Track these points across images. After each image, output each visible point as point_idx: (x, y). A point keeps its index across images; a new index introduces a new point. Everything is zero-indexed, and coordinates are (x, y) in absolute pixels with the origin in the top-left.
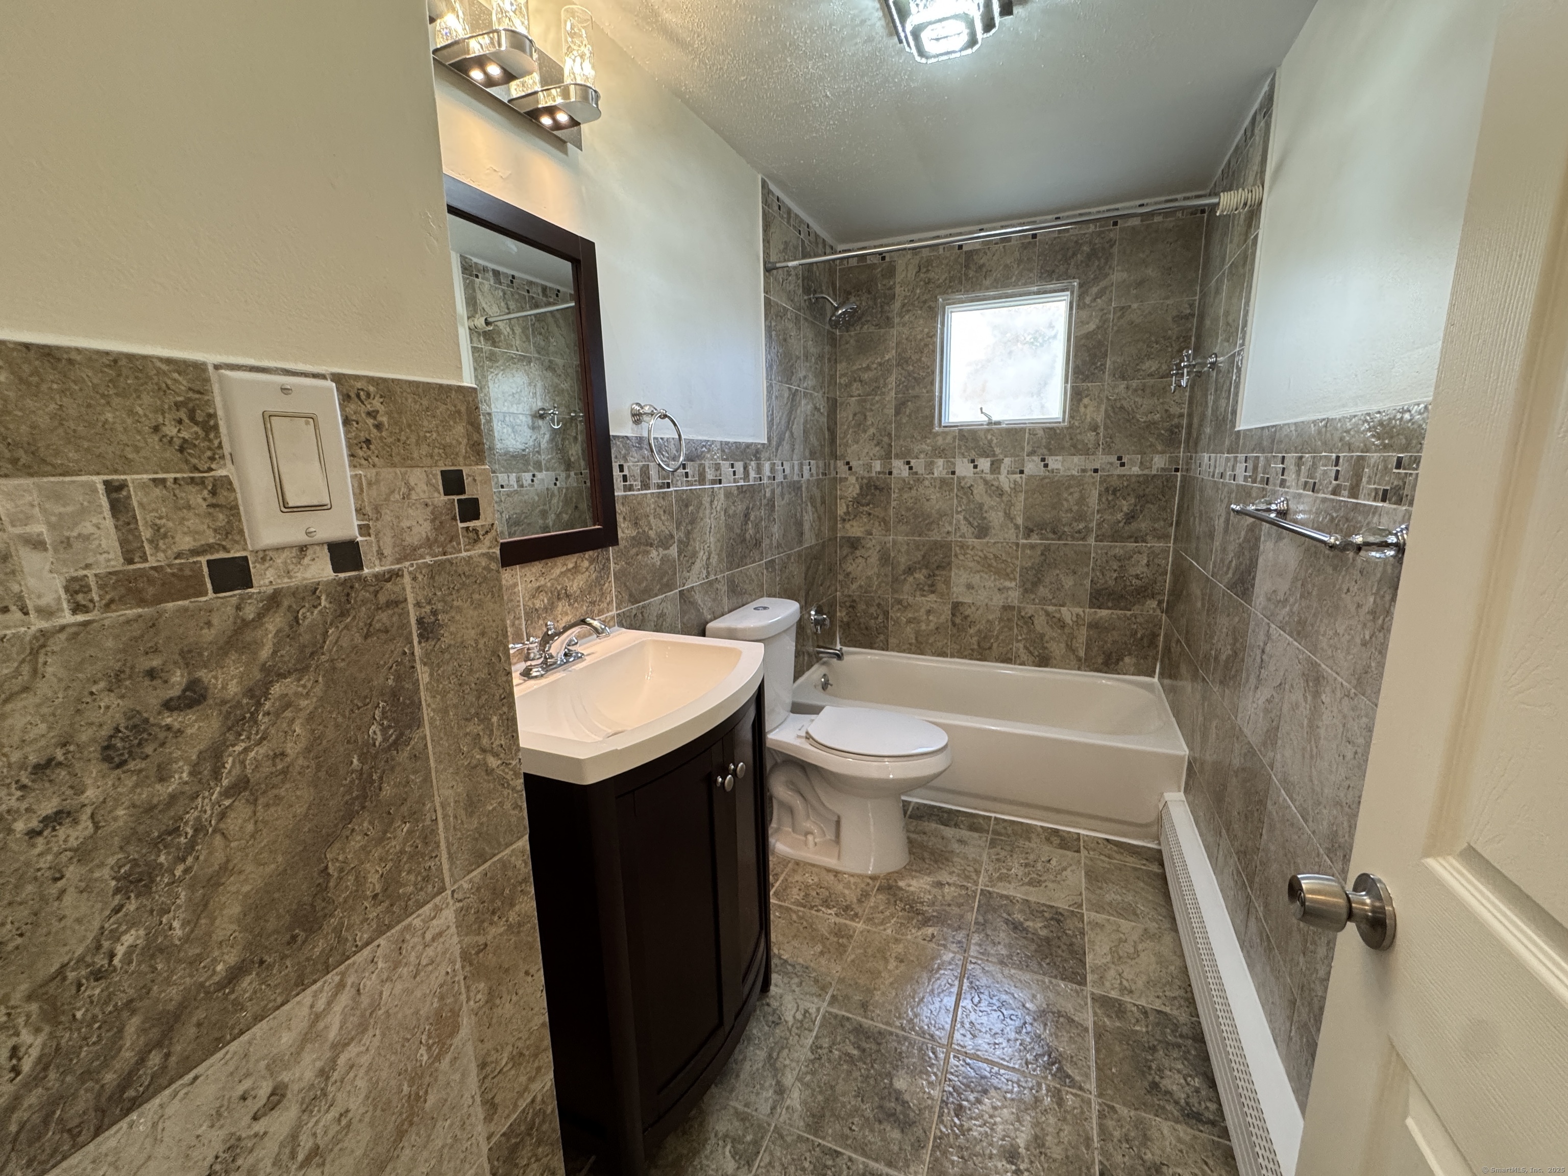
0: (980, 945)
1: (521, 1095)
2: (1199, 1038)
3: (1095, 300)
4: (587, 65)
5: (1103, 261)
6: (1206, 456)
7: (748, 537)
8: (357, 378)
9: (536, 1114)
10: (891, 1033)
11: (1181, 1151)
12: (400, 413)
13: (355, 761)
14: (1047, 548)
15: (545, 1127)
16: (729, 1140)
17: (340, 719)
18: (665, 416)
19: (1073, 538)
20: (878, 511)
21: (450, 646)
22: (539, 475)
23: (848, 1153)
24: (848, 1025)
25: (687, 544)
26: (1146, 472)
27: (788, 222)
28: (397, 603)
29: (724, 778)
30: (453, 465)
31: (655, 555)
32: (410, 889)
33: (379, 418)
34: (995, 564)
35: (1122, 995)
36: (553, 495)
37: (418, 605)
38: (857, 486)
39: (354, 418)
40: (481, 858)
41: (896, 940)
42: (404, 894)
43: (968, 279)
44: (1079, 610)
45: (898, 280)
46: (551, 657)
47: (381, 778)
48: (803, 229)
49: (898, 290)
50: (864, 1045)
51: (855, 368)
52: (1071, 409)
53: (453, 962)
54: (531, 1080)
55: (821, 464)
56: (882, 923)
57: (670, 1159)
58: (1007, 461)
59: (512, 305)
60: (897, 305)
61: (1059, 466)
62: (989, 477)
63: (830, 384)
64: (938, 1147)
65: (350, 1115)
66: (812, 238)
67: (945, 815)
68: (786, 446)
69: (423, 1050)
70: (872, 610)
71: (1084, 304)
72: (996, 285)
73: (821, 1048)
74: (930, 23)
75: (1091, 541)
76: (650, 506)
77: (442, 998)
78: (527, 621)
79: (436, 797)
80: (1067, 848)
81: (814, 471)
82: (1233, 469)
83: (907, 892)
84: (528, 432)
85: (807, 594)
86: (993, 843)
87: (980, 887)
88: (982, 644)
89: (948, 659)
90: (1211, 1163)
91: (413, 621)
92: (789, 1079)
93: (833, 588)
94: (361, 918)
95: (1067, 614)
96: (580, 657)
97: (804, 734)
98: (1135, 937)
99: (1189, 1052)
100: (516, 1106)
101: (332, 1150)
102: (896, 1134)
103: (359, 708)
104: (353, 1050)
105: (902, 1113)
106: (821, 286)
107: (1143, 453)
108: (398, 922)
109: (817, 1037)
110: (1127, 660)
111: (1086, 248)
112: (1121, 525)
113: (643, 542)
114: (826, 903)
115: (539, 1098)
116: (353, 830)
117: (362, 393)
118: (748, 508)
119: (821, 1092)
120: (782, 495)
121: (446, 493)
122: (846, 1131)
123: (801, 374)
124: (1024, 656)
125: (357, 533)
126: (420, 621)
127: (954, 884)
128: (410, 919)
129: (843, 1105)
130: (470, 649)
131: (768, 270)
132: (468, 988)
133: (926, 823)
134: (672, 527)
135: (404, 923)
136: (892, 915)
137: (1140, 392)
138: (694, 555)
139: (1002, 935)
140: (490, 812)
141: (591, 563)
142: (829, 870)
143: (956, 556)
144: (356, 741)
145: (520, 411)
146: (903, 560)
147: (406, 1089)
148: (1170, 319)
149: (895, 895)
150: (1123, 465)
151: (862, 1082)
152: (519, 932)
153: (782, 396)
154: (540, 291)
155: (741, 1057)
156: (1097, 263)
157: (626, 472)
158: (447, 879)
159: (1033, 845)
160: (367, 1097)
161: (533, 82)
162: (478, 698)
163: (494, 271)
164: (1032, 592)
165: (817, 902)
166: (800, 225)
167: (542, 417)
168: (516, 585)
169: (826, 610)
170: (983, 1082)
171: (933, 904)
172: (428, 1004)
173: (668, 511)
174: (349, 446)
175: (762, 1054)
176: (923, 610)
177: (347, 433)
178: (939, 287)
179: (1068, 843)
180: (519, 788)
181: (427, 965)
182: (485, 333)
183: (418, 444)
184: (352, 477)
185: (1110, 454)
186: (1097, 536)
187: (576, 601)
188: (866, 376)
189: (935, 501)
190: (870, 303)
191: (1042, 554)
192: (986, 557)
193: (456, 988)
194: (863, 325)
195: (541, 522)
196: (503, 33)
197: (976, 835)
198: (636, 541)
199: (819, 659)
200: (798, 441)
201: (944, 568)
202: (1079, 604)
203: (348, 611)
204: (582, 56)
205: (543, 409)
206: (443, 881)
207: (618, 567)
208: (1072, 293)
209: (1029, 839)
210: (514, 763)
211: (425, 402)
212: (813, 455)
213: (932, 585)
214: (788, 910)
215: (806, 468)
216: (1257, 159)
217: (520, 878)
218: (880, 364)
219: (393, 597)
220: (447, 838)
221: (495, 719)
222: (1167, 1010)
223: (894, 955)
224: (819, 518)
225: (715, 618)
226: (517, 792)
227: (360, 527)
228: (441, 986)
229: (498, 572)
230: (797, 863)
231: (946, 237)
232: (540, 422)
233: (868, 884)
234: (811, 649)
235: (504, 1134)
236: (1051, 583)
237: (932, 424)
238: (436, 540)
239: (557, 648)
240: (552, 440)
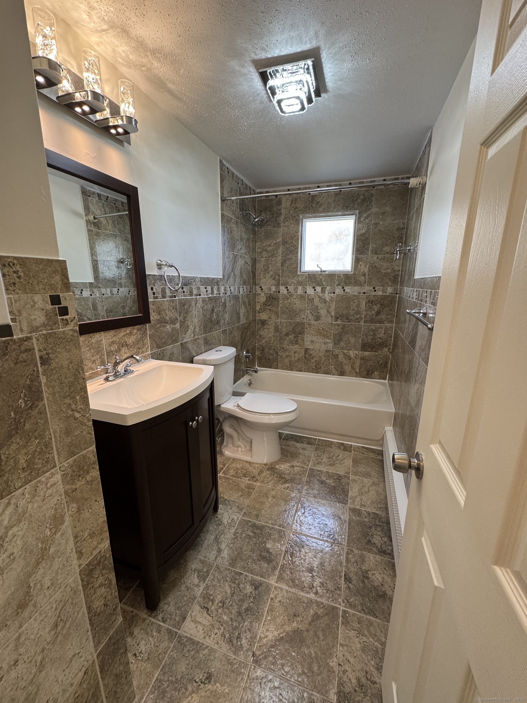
0: (307, 490)
1: (94, 549)
2: (388, 523)
3: (365, 219)
4: (131, 107)
5: (368, 203)
6: (406, 288)
7: (213, 319)
8: (8, 257)
9: (101, 557)
10: (267, 526)
11: (376, 565)
12: (29, 271)
13: (12, 414)
14: (344, 326)
15: (106, 562)
16: (196, 571)
17: (5, 397)
18: (172, 266)
19: (355, 322)
20: (274, 309)
21: (56, 367)
22: (121, 290)
23: (245, 573)
24: (250, 524)
25: (184, 322)
26: (384, 294)
27: (233, 179)
28: (30, 350)
29: (192, 423)
30: (55, 292)
31: (169, 327)
32: (40, 466)
33: (19, 274)
34: (323, 332)
35: (361, 507)
36: (128, 299)
37: (40, 351)
38: (265, 298)
39: (7, 274)
40: (73, 454)
41: (273, 489)
42: (37, 468)
43: (312, 208)
44: (357, 352)
45: (283, 207)
46: (118, 372)
47: (25, 421)
48: (240, 182)
49: (283, 211)
50: (257, 531)
51: (264, 245)
52: (355, 266)
53: (61, 495)
54: (99, 543)
55: (248, 287)
56: (267, 483)
57: (171, 580)
58: (328, 288)
59: (107, 210)
60: (282, 218)
61: (349, 291)
62: (321, 295)
63: (253, 252)
64: (282, 569)
65: (14, 555)
66: (244, 186)
67: (298, 438)
68: (232, 279)
69: (47, 530)
70: (271, 351)
71: (361, 221)
72: (324, 211)
73: (238, 533)
74: (285, 99)
75: (362, 323)
76: (166, 305)
77: (56, 510)
78: (107, 356)
79: (51, 429)
80: (346, 451)
81: (245, 290)
82: (413, 295)
83: (279, 470)
84: (116, 269)
85: (242, 344)
86: (316, 449)
87: (309, 467)
88: (317, 366)
89: (303, 373)
90: (387, 569)
91: (38, 357)
92: (223, 546)
93: (254, 342)
94: (17, 477)
95: (352, 353)
96: (132, 372)
97: (237, 405)
98: (369, 485)
99: (384, 528)
100: (92, 554)
101: (6, 568)
102: (266, 565)
103: (13, 393)
104: (15, 529)
105: (269, 556)
106: (248, 208)
107: (383, 286)
108: (34, 479)
109: (236, 529)
110: (376, 373)
111: (362, 197)
112: (374, 316)
113: (162, 322)
114: (245, 475)
115: (103, 551)
116: (12, 442)
117: (11, 264)
118: (213, 307)
119: (236, 550)
120: (230, 301)
121: (52, 305)
122: (245, 565)
123: (239, 248)
124: (334, 371)
125: (10, 322)
126: (41, 357)
127: (299, 466)
128: (40, 478)
129: (245, 555)
130: (65, 369)
131: (223, 200)
132: (68, 506)
133: (290, 442)
134: (177, 315)
135: (37, 480)
136: (272, 479)
137: (383, 260)
138: (188, 327)
139: (316, 486)
140: (76, 435)
141: (138, 331)
142: (247, 462)
143: (307, 328)
144: (12, 406)
145: (112, 259)
146: (284, 330)
147: (40, 545)
148: (395, 229)
149: (274, 471)
150: (375, 291)
151: (254, 546)
152: (92, 484)
153: (230, 257)
154: (120, 204)
155: (204, 539)
156: (366, 204)
157: (154, 291)
158: (57, 463)
159: (332, 450)
160: (22, 548)
161: (107, 113)
162: (70, 389)
163: (98, 194)
164: (338, 344)
165: (241, 475)
166: (238, 180)
167: (122, 262)
168: (101, 340)
169: (250, 352)
170: (303, 543)
171: (289, 474)
172: (49, 512)
173: (175, 308)
174: (6, 286)
175: (213, 537)
176: (292, 352)
177: (4, 280)
178: (300, 210)
179: (346, 448)
180: (90, 426)
181: (49, 496)
182: (94, 223)
183: (38, 284)
184: (7, 298)
185: (370, 286)
186: (365, 321)
187: (131, 347)
188: (269, 249)
189: (298, 304)
190: (271, 216)
191: (342, 328)
192: (319, 329)
193: (63, 506)
194: (268, 226)
195: (122, 311)
196: (89, 93)
197: (310, 446)
198: (159, 321)
199: (247, 373)
200: (237, 277)
201: (301, 334)
202: (357, 349)
203: (7, 353)
204: (129, 103)
205: (123, 259)
206: (55, 463)
207: (151, 333)
208: (356, 216)
209: (331, 447)
210: (88, 415)
211: (41, 267)
212: (244, 283)
213: (296, 341)
214: (228, 478)
215: (241, 289)
216: (426, 165)
217: (92, 462)
218: (275, 244)
219: (28, 348)
220: (56, 446)
221: (78, 397)
222: (378, 512)
223: (271, 496)
224: (248, 311)
225: (198, 355)
226: (89, 427)
227: (11, 319)
228: (55, 505)
229: (78, 337)
230: (234, 459)
231: (303, 189)
232: (122, 265)
233: (263, 467)
234: (244, 368)
235: (87, 565)
236: (346, 341)
237: (297, 271)
238: (48, 324)
239: (121, 368)
240: (127, 273)
